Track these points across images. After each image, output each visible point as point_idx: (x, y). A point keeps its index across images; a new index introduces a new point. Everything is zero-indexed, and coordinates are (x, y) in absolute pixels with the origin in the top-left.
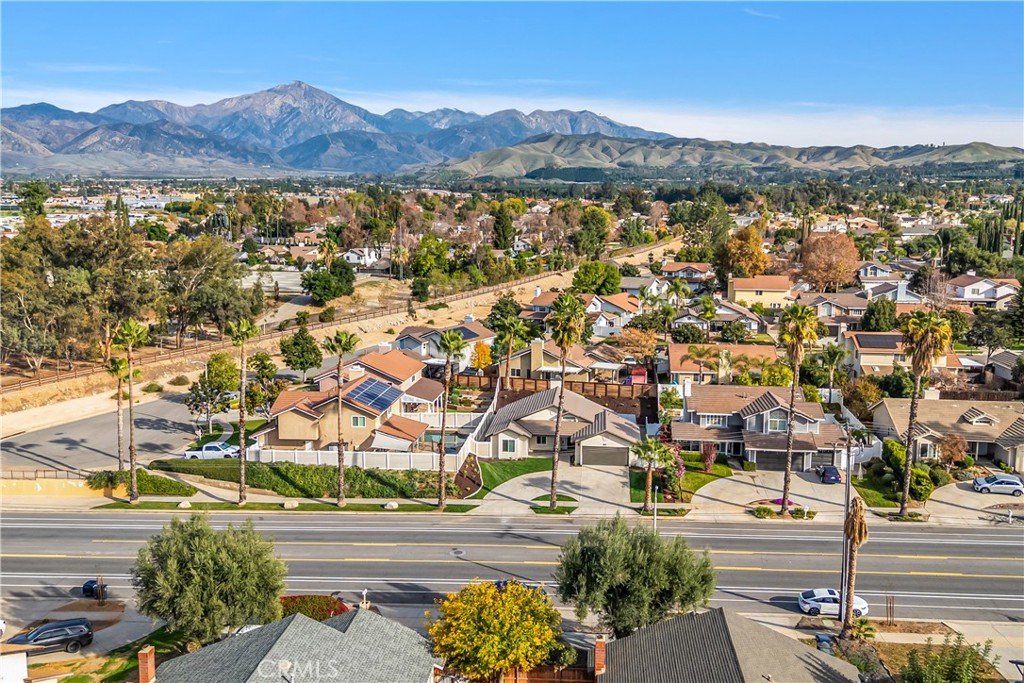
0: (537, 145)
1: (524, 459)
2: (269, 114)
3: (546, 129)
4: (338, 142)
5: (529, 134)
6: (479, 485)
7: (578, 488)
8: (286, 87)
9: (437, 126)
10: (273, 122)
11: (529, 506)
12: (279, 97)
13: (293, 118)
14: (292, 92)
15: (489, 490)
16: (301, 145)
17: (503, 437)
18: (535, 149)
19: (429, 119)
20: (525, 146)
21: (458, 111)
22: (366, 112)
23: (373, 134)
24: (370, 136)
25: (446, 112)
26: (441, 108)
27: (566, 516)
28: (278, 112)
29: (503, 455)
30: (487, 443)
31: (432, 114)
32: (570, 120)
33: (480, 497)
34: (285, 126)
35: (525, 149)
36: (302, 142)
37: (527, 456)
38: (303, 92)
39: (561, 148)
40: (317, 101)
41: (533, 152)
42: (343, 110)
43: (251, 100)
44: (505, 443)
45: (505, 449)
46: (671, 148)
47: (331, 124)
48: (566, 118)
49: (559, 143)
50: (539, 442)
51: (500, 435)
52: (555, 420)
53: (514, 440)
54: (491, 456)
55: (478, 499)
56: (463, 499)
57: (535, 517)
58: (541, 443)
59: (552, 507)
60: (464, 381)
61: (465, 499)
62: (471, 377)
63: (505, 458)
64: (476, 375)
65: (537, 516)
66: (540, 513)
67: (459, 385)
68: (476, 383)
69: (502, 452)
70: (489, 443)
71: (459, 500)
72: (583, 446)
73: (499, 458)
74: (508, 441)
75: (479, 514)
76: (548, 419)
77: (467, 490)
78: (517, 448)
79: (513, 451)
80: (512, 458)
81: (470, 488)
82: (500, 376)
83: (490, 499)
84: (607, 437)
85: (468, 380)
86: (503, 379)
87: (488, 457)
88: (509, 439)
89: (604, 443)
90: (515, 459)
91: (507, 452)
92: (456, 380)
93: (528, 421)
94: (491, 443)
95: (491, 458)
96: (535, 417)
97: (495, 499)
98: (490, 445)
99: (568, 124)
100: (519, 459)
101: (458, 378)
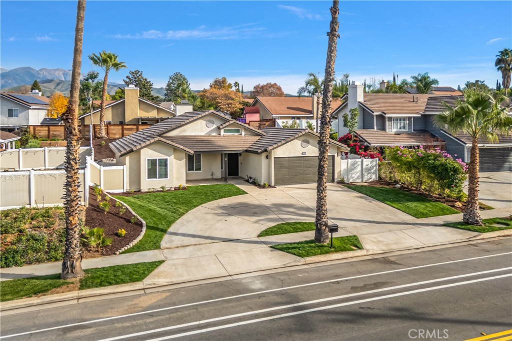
0: (44, 85)
3: (50, 78)
11: (266, 245)
15: (164, 231)
17: (148, 154)
27: (360, 253)
29: (147, 184)
30: (121, 167)
32: (64, 74)
33: (153, 245)
37: (184, 184)
39: (59, 87)
45: (152, 174)
48: (61, 73)
49: (58, 84)
50: (191, 168)
51: (142, 151)
52: (214, 134)
53: (167, 159)
54: (127, 188)
55: (149, 250)
56: (116, 254)
57: (304, 263)
58: (193, 170)
59: (322, 240)
60: (43, 132)
61: (120, 253)
62: (52, 127)
63: (153, 189)
64: (60, 124)
65: (307, 262)
66: (308, 255)
67: (37, 138)
68: (59, 134)
69: (147, 179)
70: (122, 167)
71: (104, 259)
72: (275, 158)
73: (142, 191)
74: (156, 160)
75: (175, 280)
76: (203, 134)
77: (119, 236)
78: (172, 171)
79: (166, 176)
80: (162, 188)
81: (123, 230)
82: (92, 123)
83: (178, 247)
84: (308, 142)
85: (49, 131)
86: (96, 127)
87: (121, 191)
88: (158, 158)
89: (304, 150)
90: (166, 189)
91: (155, 179)
92: (32, 131)
93: (177, 137)
94: (126, 168)
95: (125, 191)
96: (185, 131)
97: (188, 246)
98: (123, 170)
99: (63, 76)
100: (175, 189)
101: (34, 129)
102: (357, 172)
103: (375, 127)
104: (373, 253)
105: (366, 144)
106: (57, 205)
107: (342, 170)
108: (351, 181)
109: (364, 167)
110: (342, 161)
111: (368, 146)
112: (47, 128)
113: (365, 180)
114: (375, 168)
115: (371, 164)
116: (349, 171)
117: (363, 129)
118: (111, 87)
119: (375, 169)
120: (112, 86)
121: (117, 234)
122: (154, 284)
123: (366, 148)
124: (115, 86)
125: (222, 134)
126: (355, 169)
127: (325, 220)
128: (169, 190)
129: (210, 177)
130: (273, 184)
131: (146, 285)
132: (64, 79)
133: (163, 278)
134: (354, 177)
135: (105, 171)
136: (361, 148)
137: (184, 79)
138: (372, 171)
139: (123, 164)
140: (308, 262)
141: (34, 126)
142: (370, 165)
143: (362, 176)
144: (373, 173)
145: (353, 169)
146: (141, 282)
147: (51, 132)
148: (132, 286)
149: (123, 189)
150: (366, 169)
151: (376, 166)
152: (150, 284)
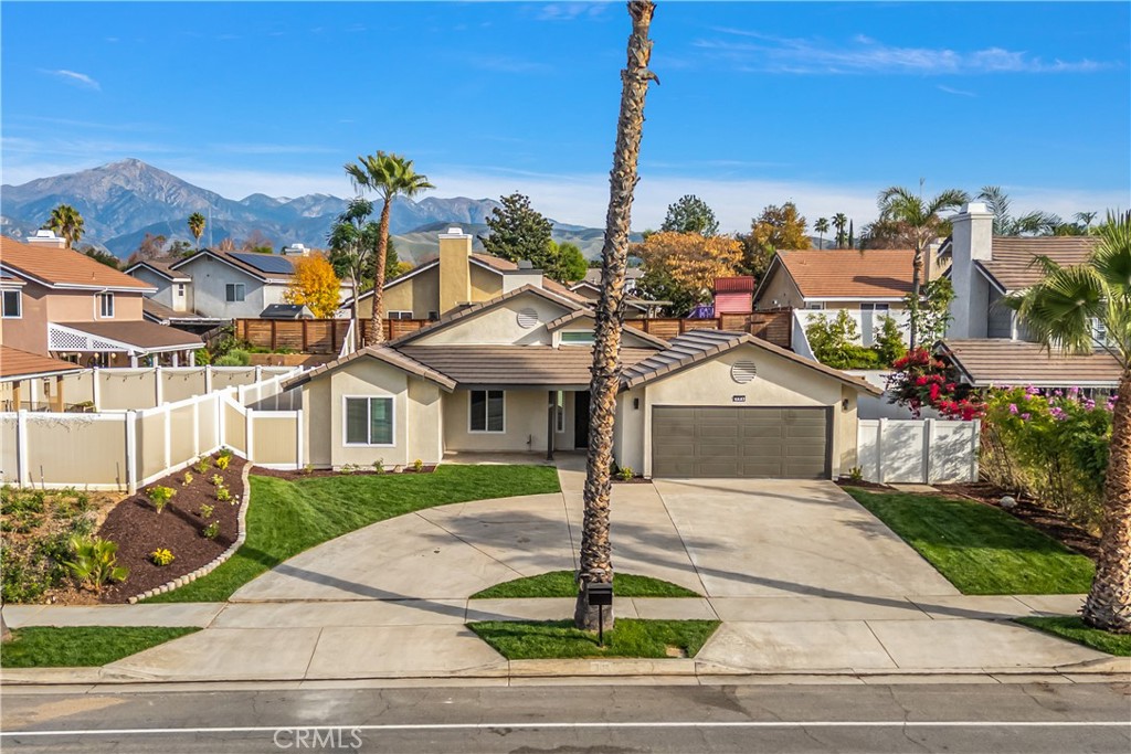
0: (429, 234)
1: (430, 469)
2: (95, 198)
3: (442, 220)
4: (180, 230)
5: (419, 224)
6: (224, 542)
7: (677, 543)
8: (117, 165)
9: (306, 214)
10: (100, 207)
11: (461, 620)
12: (108, 178)
13: (126, 202)
14: (124, 172)
15: (271, 563)
16: (133, 235)
17: (347, 387)
18: (428, 238)
19: (296, 206)
20: (415, 234)
21: (332, 197)
22: (219, 197)
23: (227, 222)
24: (221, 224)
25: (317, 199)
26: (313, 194)
27: (674, 667)
28: (106, 196)
29: (347, 455)
30: (291, 414)
31: (301, 200)
32: (470, 210)
33: (217, 590)
34: (115, 212)
35: (416, 238)
36: (136, 230)
37: (440, 462)
38: (138, 172)
40: (156, 183)
41: (425, 242)
42: (189, 194)
43: (72, 181)
44: (357, 408)
45: (357, 433)
46: (592, 240)
47: (172, 210)
48: (465, 207)
50: (477, 424)
51: (334, 377)
52: (537, 343)
53: (391, 399)
54: (304, 461)
55: (201, 601)
56: (128, 602)
57: (506, 673)
58: (484, 429)
59: (587, 621)
60: (262, 334)
61: (139, 602)
62: (281, 323)
63: (357, 466)
64: (297, 317)
65: (512, 673)
66: (526, 655)
67: (251, 346)
68: (293, 338)
69: (345, 444)
70: (295, 412)
71: (97, 610)
72: (653, 406)
73: (335, 469)
74: (367, 399)
75: (178, 674)
76: (509, 342)
77: (156, 564)
78: (402, 426)
79: (387, 438)
80: (377, 465)
81: (166, 552)
82: (357, 316)
83: (268, 601)
84: (752, 369)
85: (273, 331)
86: (367, 326)
87: (292, 467)
88: (369, 397)
89: (739, 390)
90: (385, 469)
91: (364, 445)
92: (241, 332)
93: (443, 348)
94: (303, 416)
95: (301, 467)
96: (464, 334)
97: (293, 601)
98: (297, 419)
99: (468, 214)
100: (407, 470)
101: (246, 327)
102: (910, 457)
103: (1015, 333)
104: (715, 670)
105: (963, 379)
106: (71, 486)
107: (859, 450)
108: (888, 478)
109: (933, 441)
110: (861, 422)
111: (967, 386)
112: (269, 326)
113: (934, 476)
114: (969, 445)
115: (957, 436)
116: (879, 451)
117: (989, 337)
118: (568, 235)
119: (968, 449)
120: (571, 232)
121: (151, 560)
122: (123, 676)
123: (963, 391)
124: (576, 233)
125: (555, 345)
126: (902, 447)
127: (599, 570)
128: (392, 471)
129: (524, 447)
130: (647, 472)
131: (105, 676)
132: (469, 222)
133: (158, 666)
134: (898, 468)
135: (256, 420)
136: (946, 392)
137: (705, 211)
138: (960, 454)
139: (298, 406)
140: (517, 673)
141: (245, 320)
142: (952, 438)
143: (926, 466)
144: (963, 461)
145: (895, 448)
146: (97, 669)
147: (278, 335)
148: (75, 675)
149: (297, 462)
150: (939, 448)
151: (972, 440)
152: (113, 676)
